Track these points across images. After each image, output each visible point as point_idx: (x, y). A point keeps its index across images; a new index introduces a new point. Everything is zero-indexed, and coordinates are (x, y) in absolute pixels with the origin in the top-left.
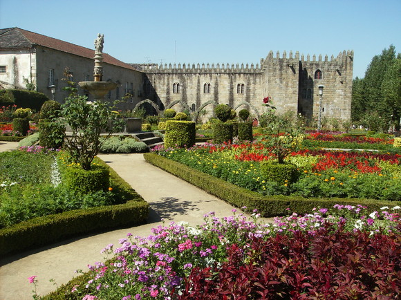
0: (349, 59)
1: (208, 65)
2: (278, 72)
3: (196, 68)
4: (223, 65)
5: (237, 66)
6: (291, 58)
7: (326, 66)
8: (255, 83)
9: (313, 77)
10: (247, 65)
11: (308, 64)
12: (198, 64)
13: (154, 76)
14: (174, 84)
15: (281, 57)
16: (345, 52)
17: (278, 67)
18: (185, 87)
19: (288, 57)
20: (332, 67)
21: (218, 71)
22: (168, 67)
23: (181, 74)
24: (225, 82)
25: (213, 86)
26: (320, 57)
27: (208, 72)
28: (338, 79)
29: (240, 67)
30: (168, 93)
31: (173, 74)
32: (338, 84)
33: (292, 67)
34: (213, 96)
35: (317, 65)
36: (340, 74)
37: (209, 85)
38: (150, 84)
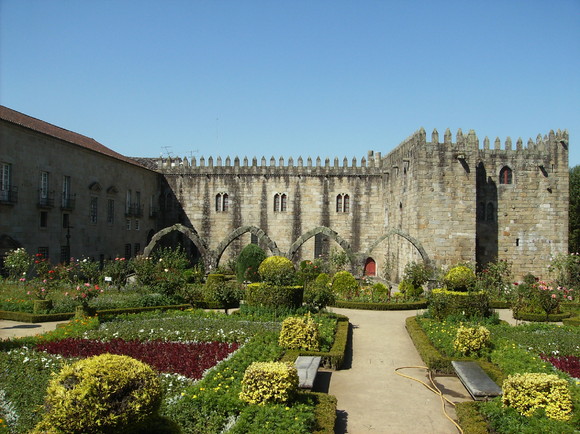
0: (560, 147)
1: (281, 159)
2: (436, 169)
3: (259, 165)
4: (309, 160)
5: (336, 162)
6: (461, 144)
7: (520, 159)
8: (369, 194)
9: (496, 180)
10: (354, 161)
11: (487, 156)
12: (263, 159)
13: (179, 181)
14: (218, 196)
15: (441, 141)
16: (552, 133)
17: (436, 160)
18: (238, 201)
19: (454, 140)
20: (531, 162)
21: (300, 171)
22: (207, 164)
23: (232, 175)
24: (313, 191)
25: (292, 198)
26: (508, 143)
27: (282, 172)
28: (543, 183)
29: (341, 164)
30: (206, 211)
31: (215, 175)
32: (542, 192)
33: (463, 161)
34: (292, 217)
35: (504, 157)
36: (546, 175)
37: (284, 196)
38: (172, 195)
